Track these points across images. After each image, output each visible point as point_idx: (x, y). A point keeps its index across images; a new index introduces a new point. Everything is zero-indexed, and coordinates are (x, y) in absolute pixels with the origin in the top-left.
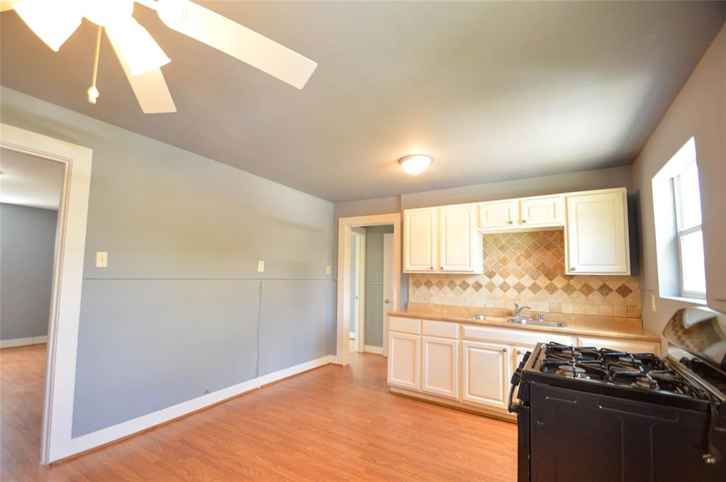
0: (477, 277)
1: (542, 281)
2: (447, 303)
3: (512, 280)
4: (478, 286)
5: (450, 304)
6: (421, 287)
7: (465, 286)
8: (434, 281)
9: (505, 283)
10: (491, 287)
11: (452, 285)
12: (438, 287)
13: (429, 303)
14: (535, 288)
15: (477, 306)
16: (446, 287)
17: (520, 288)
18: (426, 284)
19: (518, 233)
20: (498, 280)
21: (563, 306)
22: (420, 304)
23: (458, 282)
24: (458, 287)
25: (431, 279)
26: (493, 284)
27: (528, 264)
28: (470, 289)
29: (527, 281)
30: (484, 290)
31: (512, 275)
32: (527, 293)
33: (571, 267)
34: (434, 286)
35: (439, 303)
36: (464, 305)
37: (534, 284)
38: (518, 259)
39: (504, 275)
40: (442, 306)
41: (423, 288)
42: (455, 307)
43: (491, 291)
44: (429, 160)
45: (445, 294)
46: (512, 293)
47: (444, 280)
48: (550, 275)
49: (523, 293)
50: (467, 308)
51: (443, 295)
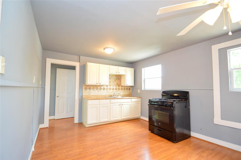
0: (104, 86)
1: (117, 87)
2: (95, 94)
3: (112, 87)
4: (104, 89)
5: (96, 95)
6: (87, 90)
7: (101, 89)
8: (92, 88)
9: (110, 88)
10: (107, 89)
11: (97, 89)
12: (93, 89)
13: (90, 95)
14: (116, 89)
15: (104, 94)
16: (95, 89)
17: (113, 89)
18: (89, 89)
19: (113, 75)
20: (109, 87)
21: (121, 93)
22: (87, 95)
23: (99, 88)
24: (99, 89)
25: (91, 87)
26: (108, 88)
27: (115, 83)
28: (102, 90)
29: (115, 87)
30: (105, 90)
31: (112, 86)
32: (115, 90)
33: (127, 84)
34: (92, 89)
35: (93, 95)
36: (100, 95)
37: (116, 88)
38: (113, 82)
39: (110, 86)
40: (94, 95)
41: (88, 90)
42: (98, 95)
43: (107, 90)
44: (113, 49)
45: (95, 92)
46: (112, 90)
47: (95, 87)
48: (119, 86)
49: (114, 90)
50: (101, 95)
51: (94, 92)
